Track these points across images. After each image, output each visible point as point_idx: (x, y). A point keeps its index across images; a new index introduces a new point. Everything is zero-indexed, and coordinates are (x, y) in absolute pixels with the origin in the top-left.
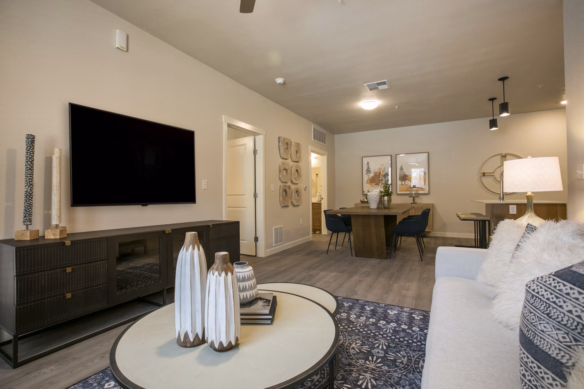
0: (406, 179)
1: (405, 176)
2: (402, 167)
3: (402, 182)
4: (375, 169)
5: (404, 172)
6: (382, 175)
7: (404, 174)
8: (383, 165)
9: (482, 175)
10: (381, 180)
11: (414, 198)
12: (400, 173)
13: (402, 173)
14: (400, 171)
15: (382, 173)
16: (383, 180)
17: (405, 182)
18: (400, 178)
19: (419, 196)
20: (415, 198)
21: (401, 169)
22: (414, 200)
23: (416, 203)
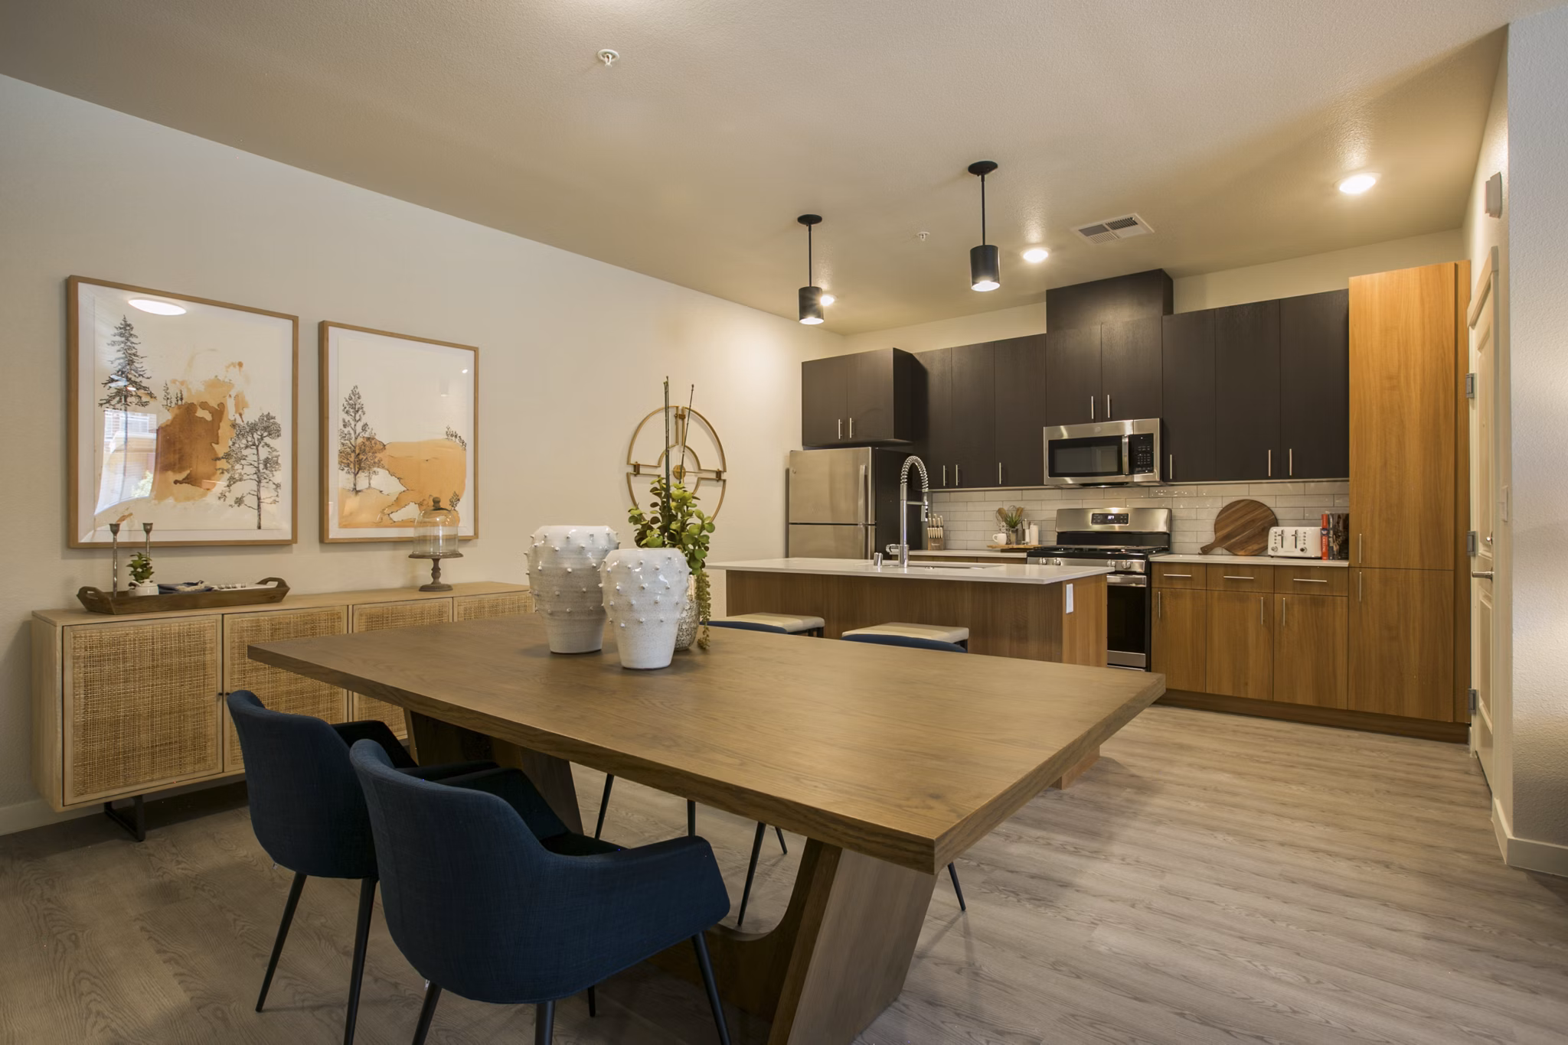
0: (379, 464)
1: (372, 448)
2: (355, 395)
3: (356, 475)
4: (182, 383)
5: (366, 425)
6: (234, 426)
7: (367, 435)
8: (240, 365)
9: (631, 470)
10: (227, 456)
11: (436, 561)
12: (345, 426)
13: (359, 429)
14: (348, 418)
15: (231, 414)
16: (244, 458)
17: (374, 477)
18: (343, 455)
19: (461, 551)
20: (442, 563)
21: (354, 407)
22: (436, 571)
23: (449, 588)
